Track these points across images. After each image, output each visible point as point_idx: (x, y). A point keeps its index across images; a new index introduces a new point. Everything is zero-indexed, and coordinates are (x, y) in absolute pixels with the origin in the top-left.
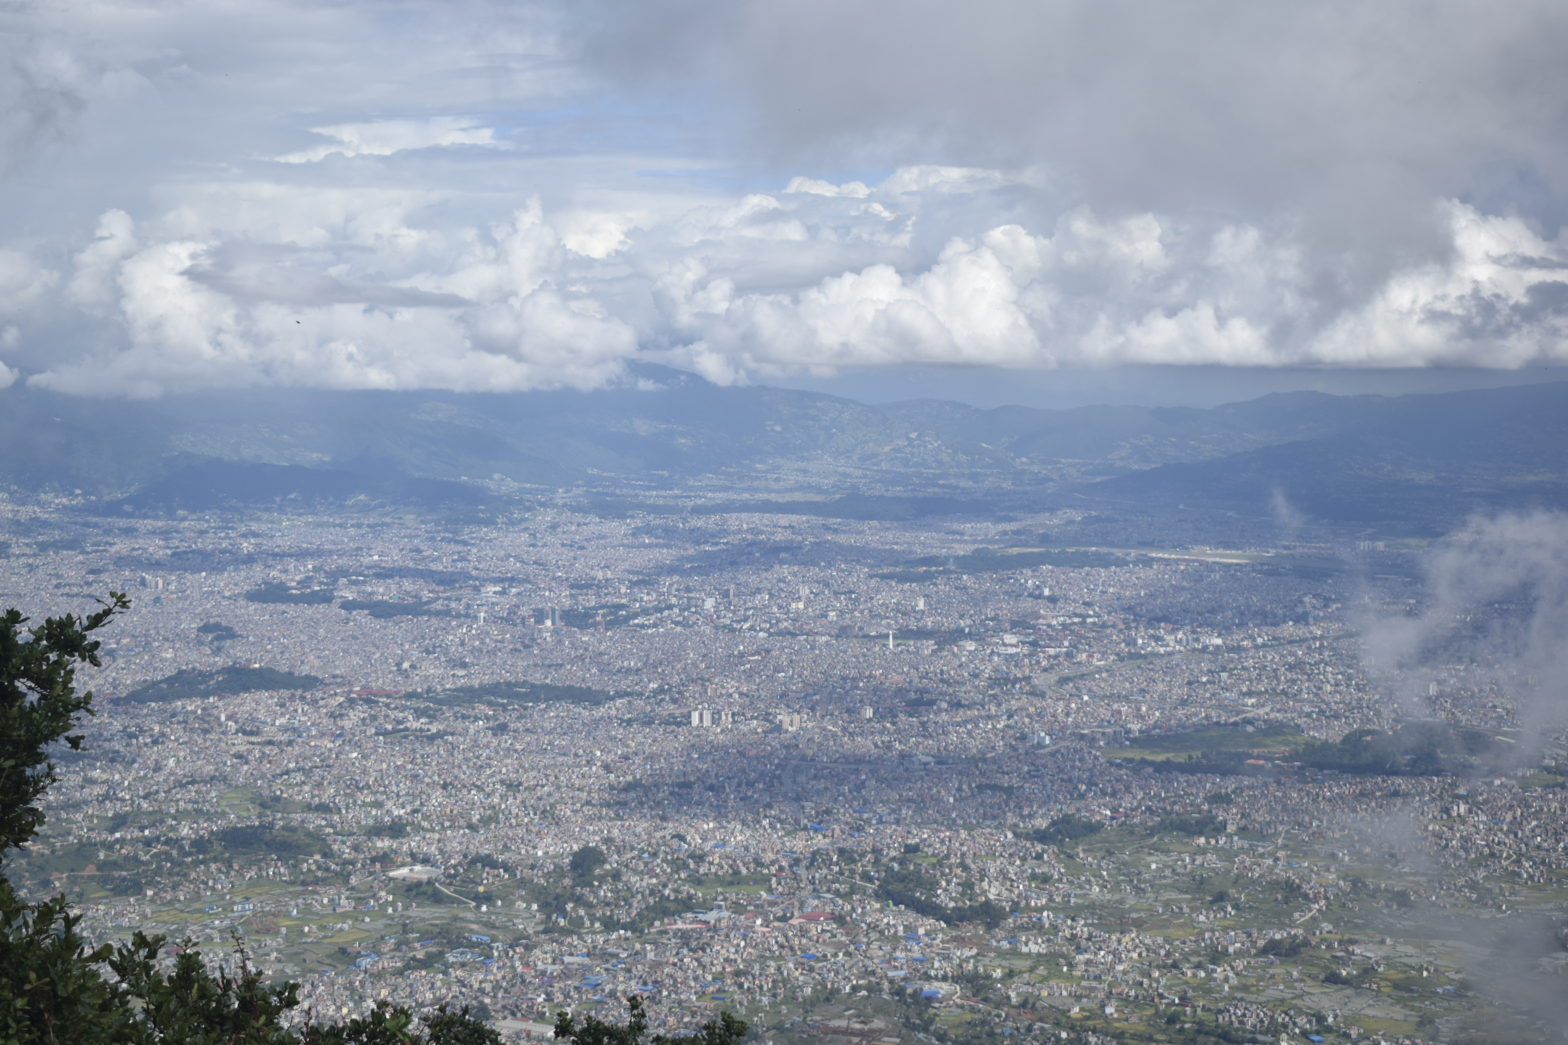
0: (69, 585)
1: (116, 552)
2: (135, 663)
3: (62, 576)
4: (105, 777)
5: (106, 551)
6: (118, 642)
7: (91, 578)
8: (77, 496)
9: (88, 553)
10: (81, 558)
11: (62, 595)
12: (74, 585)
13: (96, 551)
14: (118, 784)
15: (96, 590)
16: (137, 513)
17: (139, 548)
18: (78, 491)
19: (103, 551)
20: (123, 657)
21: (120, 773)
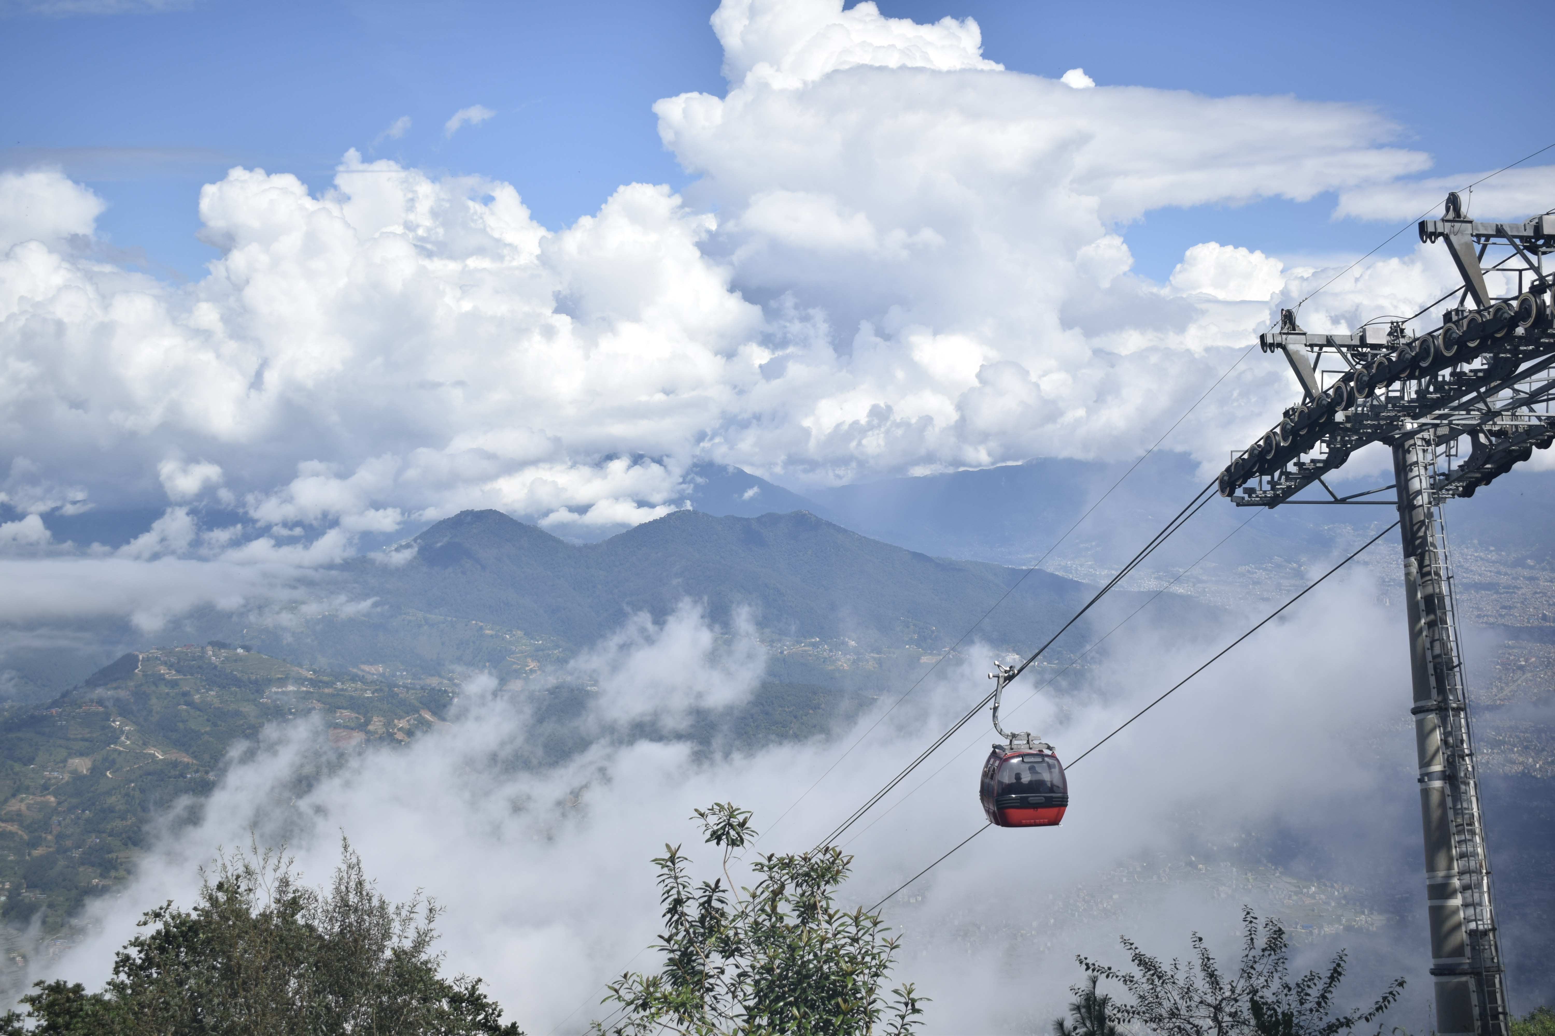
0: (1487, 616)
1: (1522, 594)
2: (1540, 677)
3: (1482, 609)
4: (1521, 759)
5: (1515, 593)
6: (1526, 661)
7: (1504, 612)
8: (1492, 551)
9: (1501, 594)
10: (1495, 596)
11: (1482, 623)
12: (1491, 616)
13: (1507, 593)
14: (1532, 766)
15: (1508, 620)
16: (1538, 566)
17: (1540, 593)
18: (1492, 548)
19: (1512, 593)
20: (1531, 671)
21: (1533, 758)
